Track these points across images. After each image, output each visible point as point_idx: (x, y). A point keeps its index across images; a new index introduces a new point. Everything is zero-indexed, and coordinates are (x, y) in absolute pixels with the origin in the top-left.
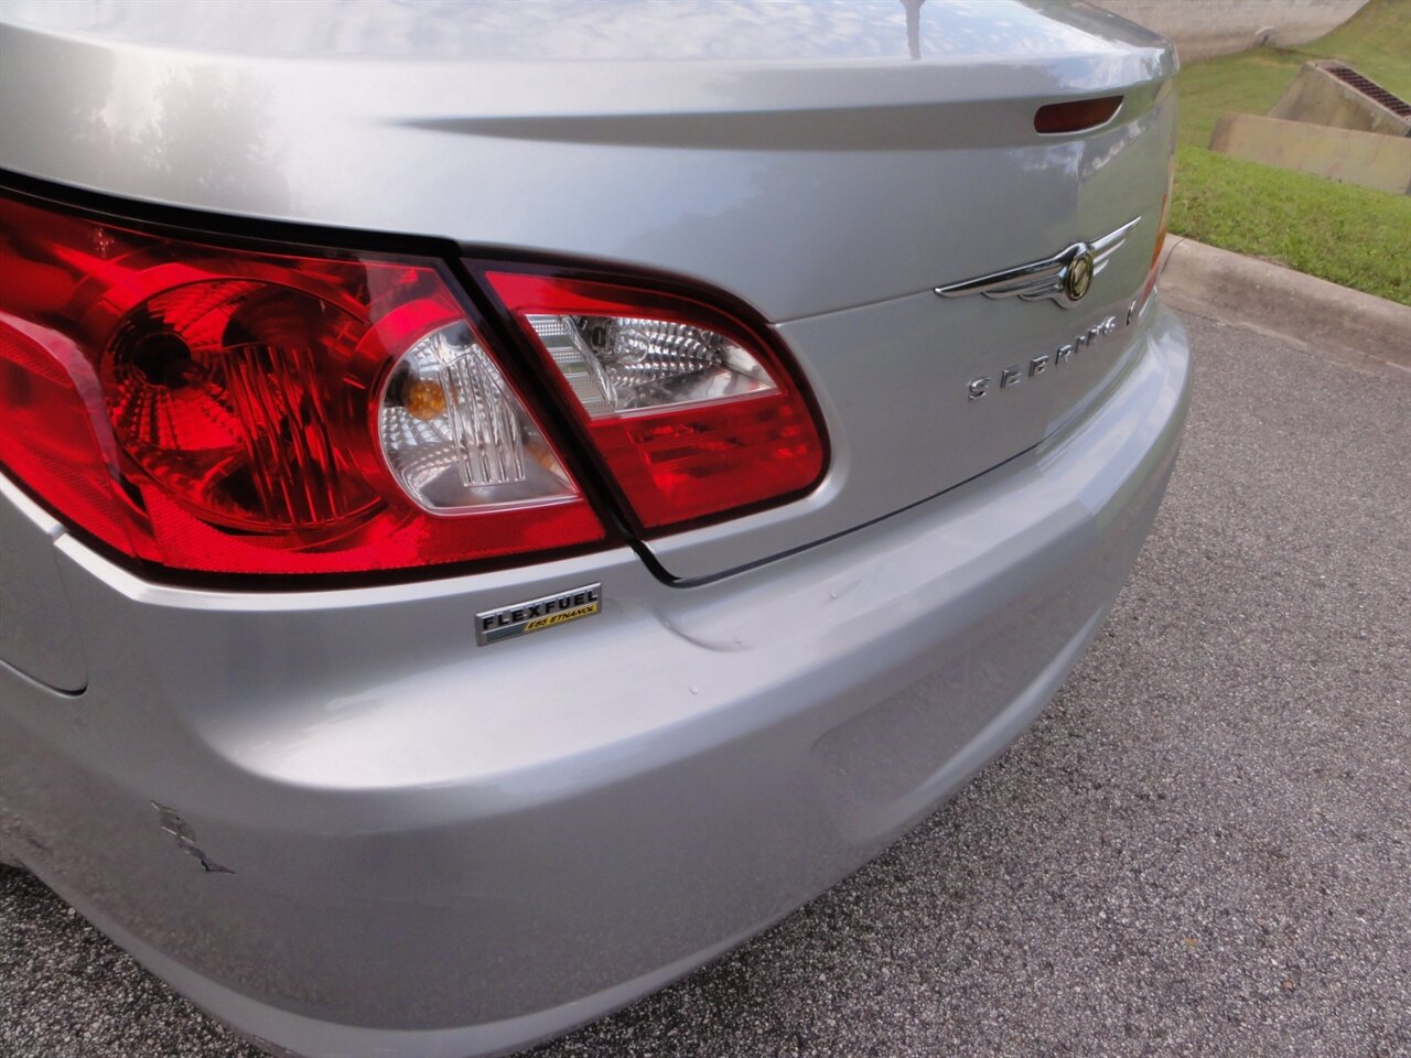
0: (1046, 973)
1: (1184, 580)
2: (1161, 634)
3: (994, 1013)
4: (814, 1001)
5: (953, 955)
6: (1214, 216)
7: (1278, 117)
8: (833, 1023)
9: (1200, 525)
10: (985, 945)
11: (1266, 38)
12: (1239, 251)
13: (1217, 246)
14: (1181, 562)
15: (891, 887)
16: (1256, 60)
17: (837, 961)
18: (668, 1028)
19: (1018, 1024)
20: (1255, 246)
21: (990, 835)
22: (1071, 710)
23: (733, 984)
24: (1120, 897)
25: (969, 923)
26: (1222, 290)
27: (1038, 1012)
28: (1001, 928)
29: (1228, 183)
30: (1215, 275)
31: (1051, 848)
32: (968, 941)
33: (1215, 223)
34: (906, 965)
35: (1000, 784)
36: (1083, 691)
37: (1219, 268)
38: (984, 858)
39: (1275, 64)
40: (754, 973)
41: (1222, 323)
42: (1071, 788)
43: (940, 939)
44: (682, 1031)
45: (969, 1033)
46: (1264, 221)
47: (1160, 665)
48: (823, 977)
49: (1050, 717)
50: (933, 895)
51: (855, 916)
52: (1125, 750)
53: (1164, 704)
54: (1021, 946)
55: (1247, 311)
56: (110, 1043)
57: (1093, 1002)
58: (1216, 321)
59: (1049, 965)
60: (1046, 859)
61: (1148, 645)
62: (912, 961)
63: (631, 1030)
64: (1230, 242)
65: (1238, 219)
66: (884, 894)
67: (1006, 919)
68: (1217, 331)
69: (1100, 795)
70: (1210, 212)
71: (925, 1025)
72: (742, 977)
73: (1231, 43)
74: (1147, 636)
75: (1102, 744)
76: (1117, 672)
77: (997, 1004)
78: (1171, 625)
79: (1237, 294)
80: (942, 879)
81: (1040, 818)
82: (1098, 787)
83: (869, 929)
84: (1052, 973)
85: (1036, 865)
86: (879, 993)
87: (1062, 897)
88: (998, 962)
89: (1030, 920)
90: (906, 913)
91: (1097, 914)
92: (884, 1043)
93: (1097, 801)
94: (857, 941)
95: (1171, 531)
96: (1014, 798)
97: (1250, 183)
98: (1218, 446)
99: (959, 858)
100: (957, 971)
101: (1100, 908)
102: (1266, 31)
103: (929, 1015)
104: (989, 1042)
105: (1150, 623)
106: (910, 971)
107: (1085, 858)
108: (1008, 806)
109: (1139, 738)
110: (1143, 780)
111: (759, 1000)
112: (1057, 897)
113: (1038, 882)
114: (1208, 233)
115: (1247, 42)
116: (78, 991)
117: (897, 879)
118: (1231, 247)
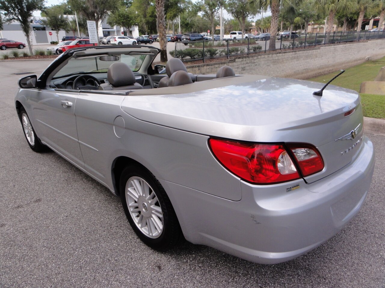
0: (371, 267)
1: (381, 192)
2: (378, 203)
3: (362, 273)
4: (325, 272)
5: (350, 264)
6: (367, 110)
7: (377, 81)
8: (330, 275)
9: (381, 180)
10: (356, 262)
11: (369, 59)
12: (376, 118)
13: (370, 117)
14: (379, 188)
15: (334, 253)
16: (367, 65)
17: (327, 265)
18: (298, 277)
19: (367, 275)
20: (379, 116)
21: (351, 243)
22: (362, 219)
23: (308, 269)
24: (382, 253)
25: (352, 258)
26: (374, 127)
27: (371, 273)
28: (359, 259)
29: (369, 101)
30: (371, 124)
31: (365, 245)
32: (352, 261)
33: (368, 112)
34: (341, 266)
35: (350, 234)
36: (364, 215)
37: (372, 122)
38: (351, 247)
39: (373, 65)
40: (311, 268)
41: (375, 135)
42: (366, 234)
43: (347, 261)
44: (301, 277)
45: (358, 277)
46: (380, 110)
47: (380, 209)
48: (325, 268)
49: (357, 221)
50: (343, 254)
51: (328, 258)
52: (376, 226)
53: (383, 217)
54: (364, 262)
55: (381, 131)
56: (201, 280)
57: (382, 271)
58: (374, 134)
59: (371, 265)
60: (365, 247)
61: (376, 206)
62: (342, 265)
63: (291, 277)
64: (373, 116)
65: (374, 110)
66: (333, 254)
67: (359, 257)
68: (375, 137)
69: (373, 235)
70: (366, 109)
71: (348, 275)
72: (309, 268)
73: (359, 62)
74: (375, 204)
75: (371, 225)
76: (370, 211)
77: (362, 272)
78: (380, 201)
79: (378, 127)
80: (344, 251)
81: (361, 239)
82: (372, 233)
83: (331, 260)
84: (372, 266)
85: (363, 248)
86: (337, 270)
87: (370, 253)
88: (360, 265)
89: (364, 257)
90: (338, 257)
91: (379, 256)
92: (341, 278)
93: (373, 236)
94: (330, 262)
95: (375, 182)
96: (354, 236)
97: (374, 101)
98: (381, 163)
99: (346, 247)
100: (352, 266)
101: (379, 255)
102: (368, 57)
103: (348, 274)
104: (362, 278)
105: (375, 201)
106: (342, 267)
107: (373, 246)
108: (354, 237)
109: (379, 224)
110: (382, 231)
111: (314, 272)
112: (369, 253)
113: (364, 251)
114: (367, 114)
115: (363, 61)
116: (192, 272)
117: (334, 251)
118: (373, 117)
